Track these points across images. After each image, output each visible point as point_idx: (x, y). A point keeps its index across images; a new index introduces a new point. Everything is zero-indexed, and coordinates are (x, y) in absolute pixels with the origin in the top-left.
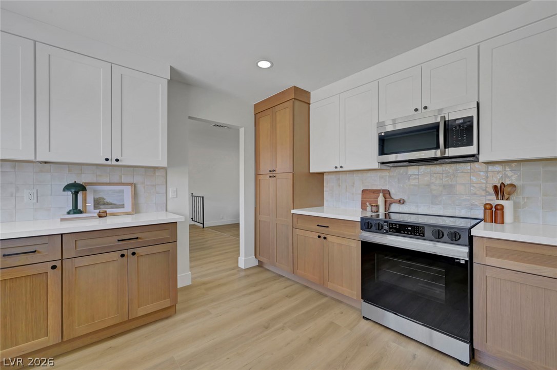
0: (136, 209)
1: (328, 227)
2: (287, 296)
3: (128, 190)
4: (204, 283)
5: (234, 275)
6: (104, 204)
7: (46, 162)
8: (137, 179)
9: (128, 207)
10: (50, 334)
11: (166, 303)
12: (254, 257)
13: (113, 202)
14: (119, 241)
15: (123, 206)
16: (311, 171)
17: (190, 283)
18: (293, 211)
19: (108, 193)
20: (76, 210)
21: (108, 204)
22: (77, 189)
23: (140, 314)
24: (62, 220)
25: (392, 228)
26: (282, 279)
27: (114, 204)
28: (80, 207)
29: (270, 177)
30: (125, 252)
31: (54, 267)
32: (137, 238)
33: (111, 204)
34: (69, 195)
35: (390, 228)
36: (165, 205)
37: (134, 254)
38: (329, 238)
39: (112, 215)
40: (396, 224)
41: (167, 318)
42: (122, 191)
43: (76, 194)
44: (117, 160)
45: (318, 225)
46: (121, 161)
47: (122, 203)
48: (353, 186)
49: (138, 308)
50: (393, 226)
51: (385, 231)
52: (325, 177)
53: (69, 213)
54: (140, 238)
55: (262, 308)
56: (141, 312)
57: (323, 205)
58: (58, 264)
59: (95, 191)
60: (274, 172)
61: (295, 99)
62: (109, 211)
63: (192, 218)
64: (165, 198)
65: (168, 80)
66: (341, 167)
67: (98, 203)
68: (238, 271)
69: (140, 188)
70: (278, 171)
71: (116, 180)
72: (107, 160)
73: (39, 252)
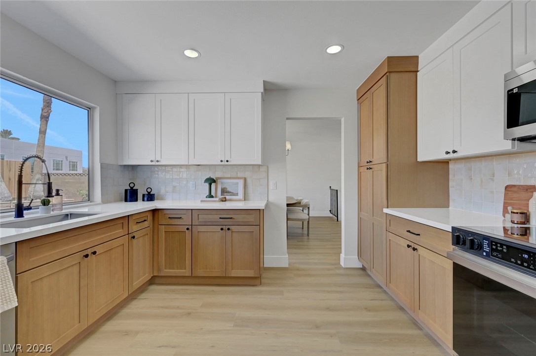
0: (245, 198)
1: (419, 235)
2: (366, 309)
3: (241, 182)
4: (298, 269)
5: (329, 270)
6: (226, 192)
7: (199, 165)
8: (247, 174)
9: (241, 196)
10: (187, 269)
11: (250, 273)
12: (357, 257)
13: (232, 191)
14: (220, 218)
15: (237, 194)
16: (419, 159)
17: (287, 266)
18: (386, 210)
19: (229, 184)
20: (210, 196)
21: (229, 192)
22: (211, 181)
23: (233, 275)
24: (202, 201)
25: (496, 250)
26: (378, 290)
27: (232, 193)
28: (213, 193)
29: (368, 169)
30: (224, 227)
31: (188, 229)
32: (231, 218)
33: (231, 192)
34: (207, 185)
35: (492, 250)
36: (267, 195)
37: (229, 229)
38: (421, 251)
39: (230, 200)
40: (502, 245)
41: (253, 286)
42: (237, 184)
43: (210, 185)
44: (227, 161)
45: (409, 231)
46: (230, 161)
47: (237, 192)
48: (493, 180)
49: (232, 269)
50: (497, 247)
51: (485, 254)
52: (451, 166)
53: (206, 197)
54: (234, 219)
55: (328, 309)
56: (235, 273)
57: (448, 206)
58: (190, 228)
59: (222, 183)
60: (371, 163)
61: (390, 72)
62: (227, 197)
63: (330, 211)
64: (267, 189)
65: (262, 93)
66: (454, 152)
67: (224, 191)
68: (335, 268)
69: (249, 181)
70: (375, 161)
71: (234, 175)
72: (222, 161)
73: (183, 219)
